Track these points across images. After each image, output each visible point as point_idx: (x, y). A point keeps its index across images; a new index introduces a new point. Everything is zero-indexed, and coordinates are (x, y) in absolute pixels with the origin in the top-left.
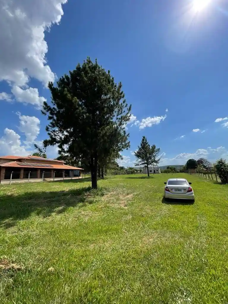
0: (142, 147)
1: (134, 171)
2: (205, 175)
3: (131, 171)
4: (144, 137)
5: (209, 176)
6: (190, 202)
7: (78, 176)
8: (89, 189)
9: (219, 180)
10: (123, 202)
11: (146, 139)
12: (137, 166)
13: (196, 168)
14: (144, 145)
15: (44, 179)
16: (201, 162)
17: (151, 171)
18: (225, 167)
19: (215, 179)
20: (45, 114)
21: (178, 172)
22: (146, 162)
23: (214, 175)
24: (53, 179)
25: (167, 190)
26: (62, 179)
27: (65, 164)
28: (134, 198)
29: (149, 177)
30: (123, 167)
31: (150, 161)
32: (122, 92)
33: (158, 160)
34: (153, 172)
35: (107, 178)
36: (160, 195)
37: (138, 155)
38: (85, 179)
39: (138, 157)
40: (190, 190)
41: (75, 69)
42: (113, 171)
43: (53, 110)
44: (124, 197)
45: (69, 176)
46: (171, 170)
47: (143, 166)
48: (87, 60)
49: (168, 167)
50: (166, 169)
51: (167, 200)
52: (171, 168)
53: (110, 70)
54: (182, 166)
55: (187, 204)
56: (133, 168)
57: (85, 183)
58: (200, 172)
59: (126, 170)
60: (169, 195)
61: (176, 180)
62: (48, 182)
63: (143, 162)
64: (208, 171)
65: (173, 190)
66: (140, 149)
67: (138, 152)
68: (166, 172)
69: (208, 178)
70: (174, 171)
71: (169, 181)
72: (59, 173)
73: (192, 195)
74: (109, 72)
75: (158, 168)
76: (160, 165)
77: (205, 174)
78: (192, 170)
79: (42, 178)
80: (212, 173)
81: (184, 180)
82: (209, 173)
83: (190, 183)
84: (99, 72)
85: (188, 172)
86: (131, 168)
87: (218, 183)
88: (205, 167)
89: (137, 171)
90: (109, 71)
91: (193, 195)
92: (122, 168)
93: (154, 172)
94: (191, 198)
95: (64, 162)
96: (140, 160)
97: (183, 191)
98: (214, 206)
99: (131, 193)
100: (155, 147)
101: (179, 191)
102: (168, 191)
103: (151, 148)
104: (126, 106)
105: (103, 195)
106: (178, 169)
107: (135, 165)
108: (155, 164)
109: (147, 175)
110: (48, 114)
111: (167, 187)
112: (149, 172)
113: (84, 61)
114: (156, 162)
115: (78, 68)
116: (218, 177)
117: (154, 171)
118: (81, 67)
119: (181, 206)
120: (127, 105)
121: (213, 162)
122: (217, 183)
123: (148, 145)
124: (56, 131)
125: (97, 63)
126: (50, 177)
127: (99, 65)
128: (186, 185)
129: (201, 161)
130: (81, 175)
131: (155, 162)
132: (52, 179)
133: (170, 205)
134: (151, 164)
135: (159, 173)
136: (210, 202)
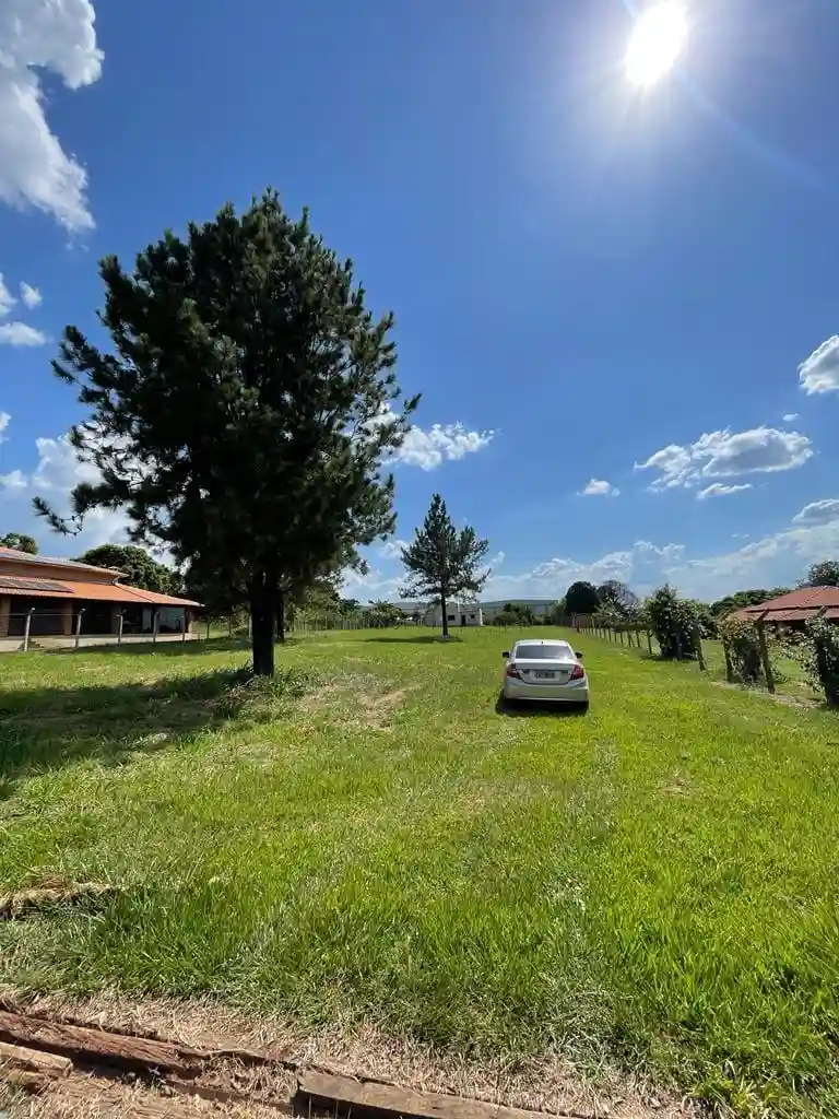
0: (429, 533)
1: (393, 618)
2: (618, 635)
3: (383, 617)
4: (437, 499)
5: (629, 637)
6: (577, 707)
7: (178, 630)
8: (242, 676)
9: (657, 650)
10: (375, 713)
11: (443, 507)
12: (407, 600)
13: (595, 611)
14: (437, 526)
15: (29, 640)
16: (609, 591)
17: (452, 618)
18: (675, 608)
19: (645, 646)
20: (71, 379)
21: (538, 624)
22: (438, 584)
23: (643, 637)
24: (74, 641)
25: (512, 675)
26: (113, 640)
27: (123, 581)
28: (407, 702)
29: (445, 638)
30: (354, 601)
31: (453, 581)
32: (391, 347)
33: (480, 582)
34: (458, 619)
35: (295, 642)
36: (490, 693)
37: (415, 560)
38: (209, 641)
39: (414, 568)
40: (577, 674)
41: (214, 221)
42: (317, 615)
43: (110, 365)
44: (375, 699)
45: (140, 631)
46: (516, 615)
47: (426, 599)
48: (265, 199)
49: (508, 607)
50: (500, 613)
51: (512, 706)
52: (517, 610)
53: (353, 260)
54: (552, 603)
55: (569, 716)
56: (390, 606)
57: (215, 655)
58: (603, 625)
59: (367, 613)
60: (517, 689)
61: (539, 644)
62: (49, 652)
63: (429, 586)
64: (628, 622)
65: (532, 674)
66: (421, 538)
67: (414, 550)
68: (500, 622)
69: (626, 641)
70: (527, 620)
71: (520, 647)
72: (98, 617)
73: (580, 689)
74: (348, 264)
75: (476, 608)
76: (485, 596)
77: (618, 630)
78: (582, 618)
79: (23, 634)
80: (638, 629)
81: (563, 644)
82: (632, 628)
83: (579, 655)
84: (310, 254)
85: (567, 624)
86: (383, 607)
87: (652, 658)
88: (619, 608)
89: (404, 616)
90: (349, 261)
91: (587, 688)
92: (349, 605)
93: (464, 623)
94: (581, 699)
95: (115, 573)
96: (418, 578)
97: (558, 678)
98: (639, 720)
99: (396, 687)
100: (472, 534)
101: (547, 676)
102: (517, 676)
103: (458, 537)
104: (394, 396)
105: (298, 694)
106: (539, 614)
107: (402, 597)
108: (469, 593)
109: (439, 631)
110: (85, 379)
111: (513, 666)
112: (447, 619)
113: (254, 200)
114: (473, 586)
115: (226, 222)
116: (653, 638)
117: (463, 618)
118: (238, 217)
119: (549, 720)
120: (398, 391)
121: (642, 594)
122: (650, 657)
123: (449, 528)
124: (116, 450)
125: (308, 222)
126: (58, 632)
127: (313, 230)
128: (568, 660)
129: (610, 589)
130: (190, 629)
131: (469, 588)
132: (69, 642)
133: (523, 720)
134: (454, 592)
135: (477, 625)
136: (630, 709)
